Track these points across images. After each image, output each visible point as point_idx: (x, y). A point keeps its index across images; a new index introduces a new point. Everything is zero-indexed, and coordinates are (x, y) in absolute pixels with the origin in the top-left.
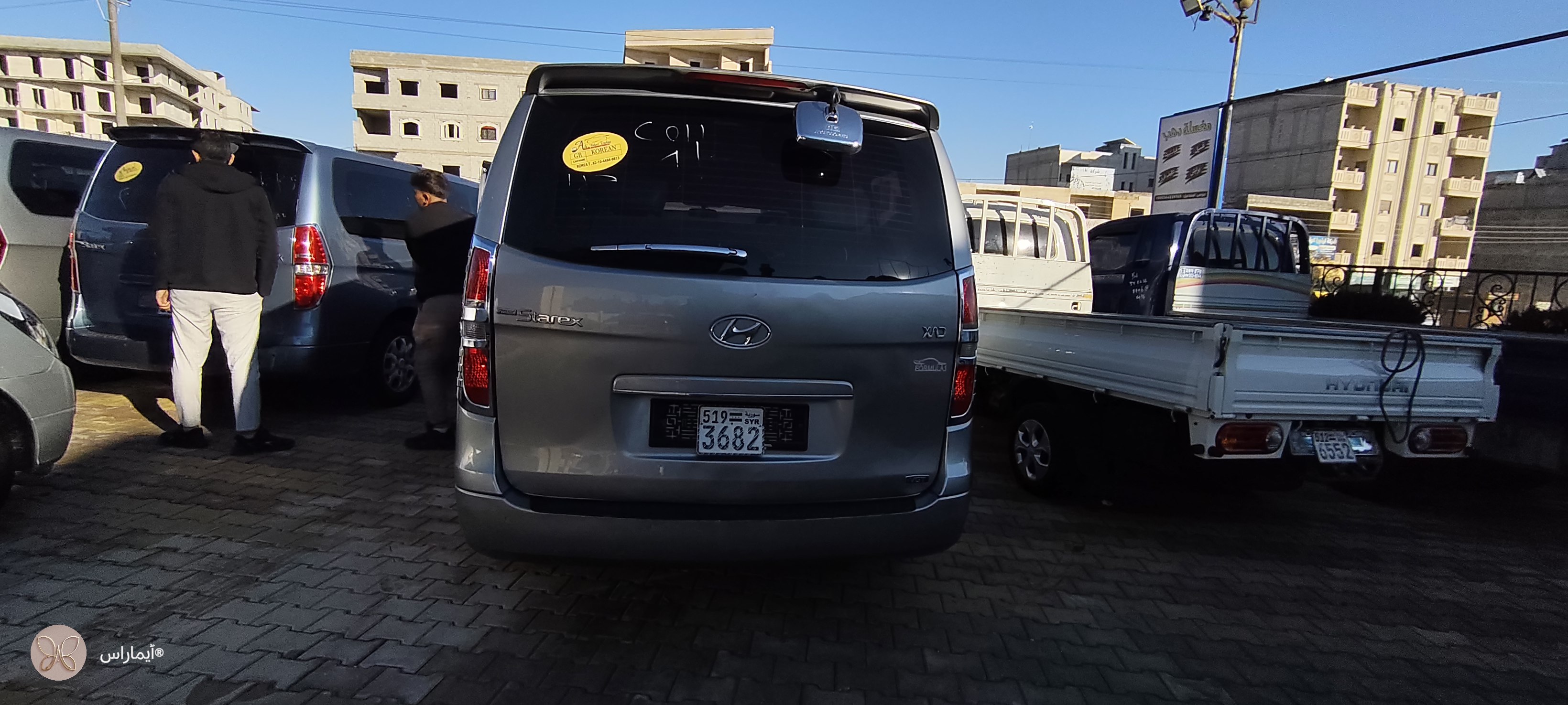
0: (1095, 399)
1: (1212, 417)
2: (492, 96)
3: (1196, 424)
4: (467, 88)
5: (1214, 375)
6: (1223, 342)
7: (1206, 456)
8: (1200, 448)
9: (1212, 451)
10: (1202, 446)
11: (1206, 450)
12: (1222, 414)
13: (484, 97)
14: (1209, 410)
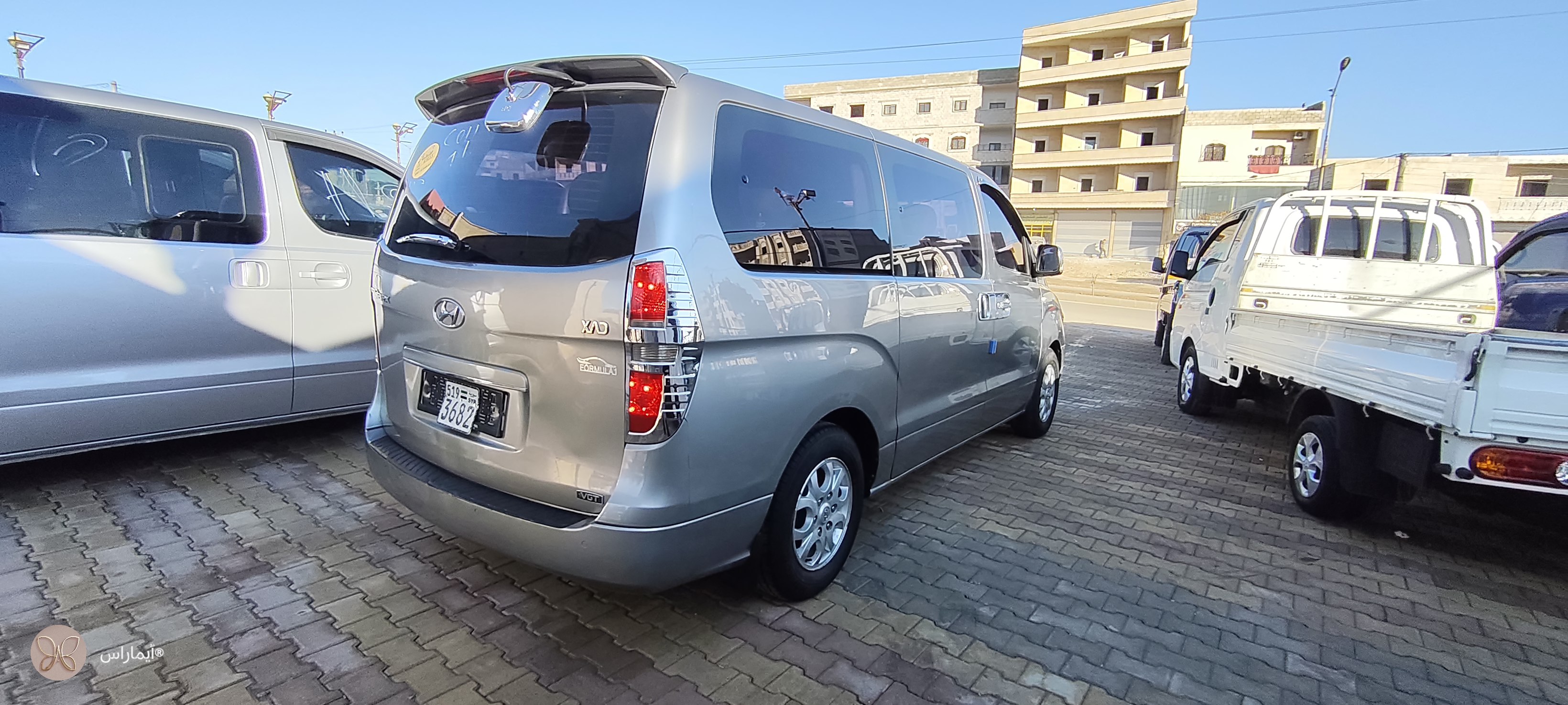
0: (1366, 413)
1: (1456, 434)
2: (893, 112)
3: (1446, 442)
4: (872, 106)
5: (1464, 389)
6: (1476, 353)
7: (1453, 477)
8: (1447, 469)
9: (1460, 472)
10: (1449, 466)
11: (1454, 471)
12: (1471, 432)
13: (886, 112)
14: (1454, 427)
